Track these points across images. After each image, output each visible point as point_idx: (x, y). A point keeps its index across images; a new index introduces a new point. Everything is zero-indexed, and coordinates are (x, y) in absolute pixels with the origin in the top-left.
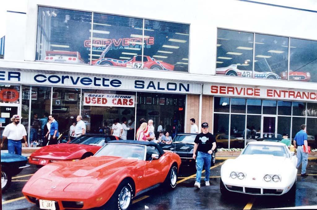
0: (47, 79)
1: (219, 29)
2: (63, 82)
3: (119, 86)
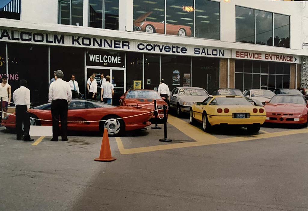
0: (145, 47)
1: (236, 6)
2: (154, 50)
3: (186, 52)
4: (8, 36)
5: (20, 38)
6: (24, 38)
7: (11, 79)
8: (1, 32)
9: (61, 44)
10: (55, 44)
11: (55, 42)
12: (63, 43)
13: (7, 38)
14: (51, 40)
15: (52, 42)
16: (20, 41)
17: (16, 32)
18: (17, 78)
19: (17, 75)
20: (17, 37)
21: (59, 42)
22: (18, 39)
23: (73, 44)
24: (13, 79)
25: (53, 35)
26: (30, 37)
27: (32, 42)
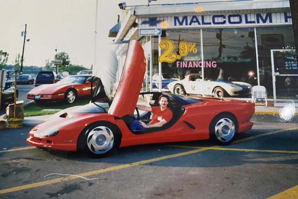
4: (197, 21)
5: (211, 21)
6: (216, 21)
7: (207, 67)
8: (190, 18)
9: (268, 23)
10: (258, 24)
11: (258, 22)
12: (271, 21)
13: (197, 23)
14: (253, 20)
15: (254, 22)
16: (213, 25)
17: (207, 17)
18: (215, 65)
19: (215, 62)
20: (208, 21)
21: (264, 21)
22: (210, 23)
23: (286, 21)
24: (210, 66)
25: (254, 14)
26: (225, 20)
27: (227, 25)
